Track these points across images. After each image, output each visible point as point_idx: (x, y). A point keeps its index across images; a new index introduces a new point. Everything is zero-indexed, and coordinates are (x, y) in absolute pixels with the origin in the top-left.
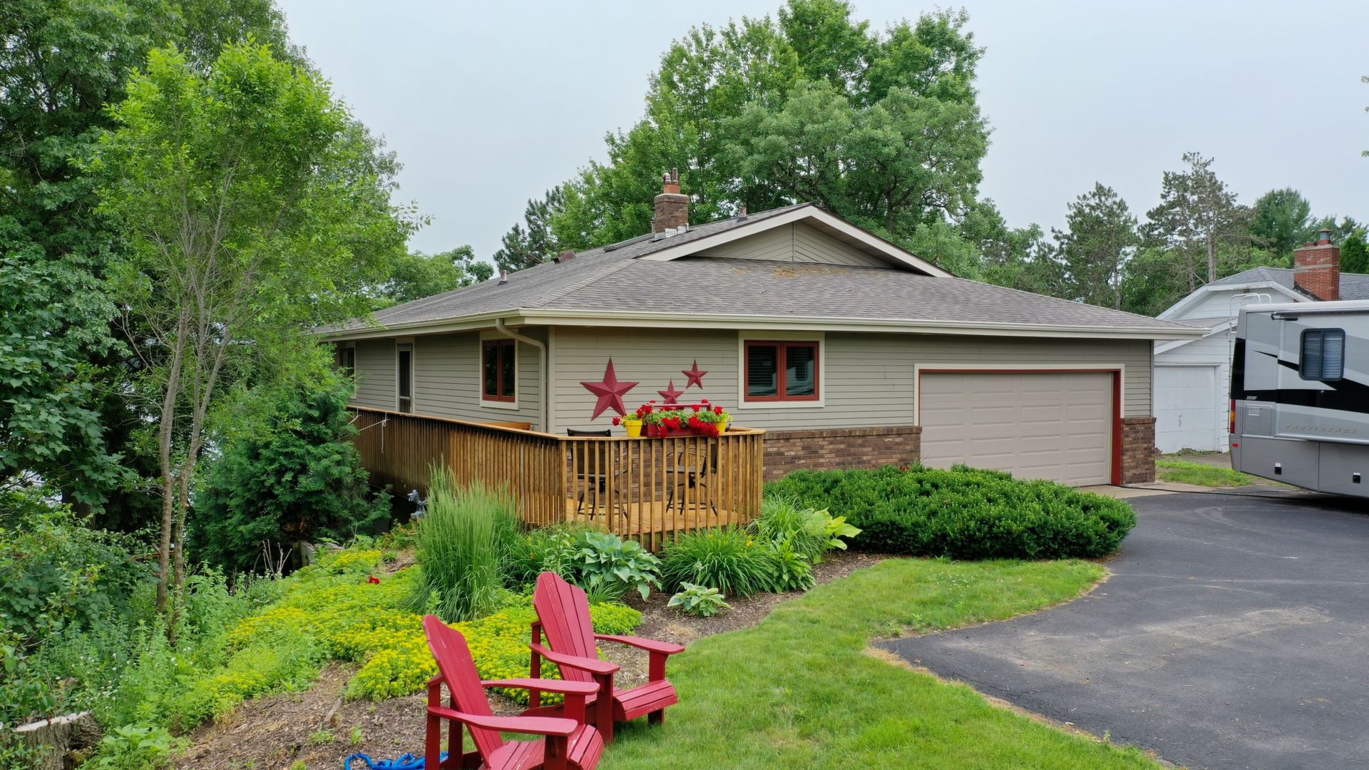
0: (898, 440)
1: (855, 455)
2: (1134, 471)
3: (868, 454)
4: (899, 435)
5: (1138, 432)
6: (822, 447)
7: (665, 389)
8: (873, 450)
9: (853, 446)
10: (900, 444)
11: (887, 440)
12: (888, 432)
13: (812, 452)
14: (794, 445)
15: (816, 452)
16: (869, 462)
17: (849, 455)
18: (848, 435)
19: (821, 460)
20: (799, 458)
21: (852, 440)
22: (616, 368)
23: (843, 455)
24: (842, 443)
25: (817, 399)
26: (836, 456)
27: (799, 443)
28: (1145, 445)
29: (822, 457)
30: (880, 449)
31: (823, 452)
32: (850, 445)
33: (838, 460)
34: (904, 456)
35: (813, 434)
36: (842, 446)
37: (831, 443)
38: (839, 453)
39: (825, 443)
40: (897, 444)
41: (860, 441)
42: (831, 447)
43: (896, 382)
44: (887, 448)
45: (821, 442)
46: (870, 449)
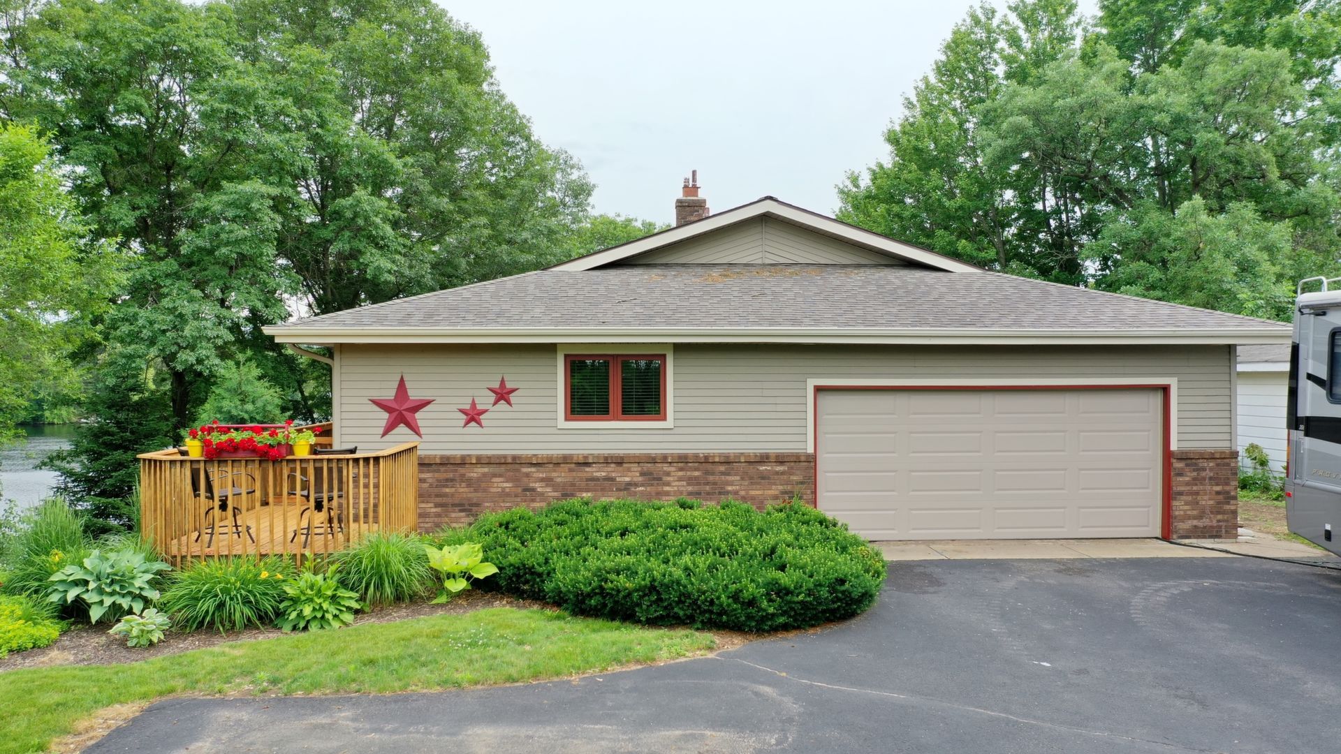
0: (780, 468)
1: (715, 484)
2: (1195, 522)
3: (734, 483)
4: (782, 463)
5: (1204, 469)
6: (668, 474)
7: (468, 407)
8: (742, 479)
9: (713, 474)
10: (783, 473)
11: (762, 468)
12: (764, 459)
13: (652, 478)
14: (629, 470)
15: (660, 479)
16: (736, 493)
17: (707, 484)
18: (705, 461)
19: (667, 488)
20: (636, 485)
21: (709, 466)
22: (408, 385)
23: (699, 484)
24: (696, 469)
25: (664, 419)
26: (689, 484)
27: (635, 467)
28: (1218, 488)
29: (668, 484)
30: (751, 478)
31: (669, 479)
32: (707, 473)
33: (690, 488)
34: (789, 488)
35: (654, 458)
36: (697, 474)
37: (681, 469)
38: (690, 481)
39: (673, 469)
40: (777, 473)
41: (722, 468)
42: (680, 474)
43: (778, 400)
44: (763, 478)
45: (666, 468)
46: (738, 478)
